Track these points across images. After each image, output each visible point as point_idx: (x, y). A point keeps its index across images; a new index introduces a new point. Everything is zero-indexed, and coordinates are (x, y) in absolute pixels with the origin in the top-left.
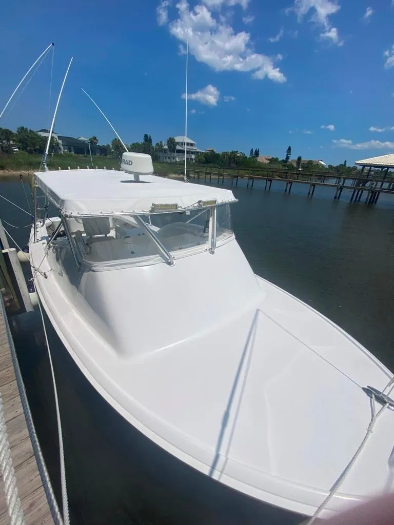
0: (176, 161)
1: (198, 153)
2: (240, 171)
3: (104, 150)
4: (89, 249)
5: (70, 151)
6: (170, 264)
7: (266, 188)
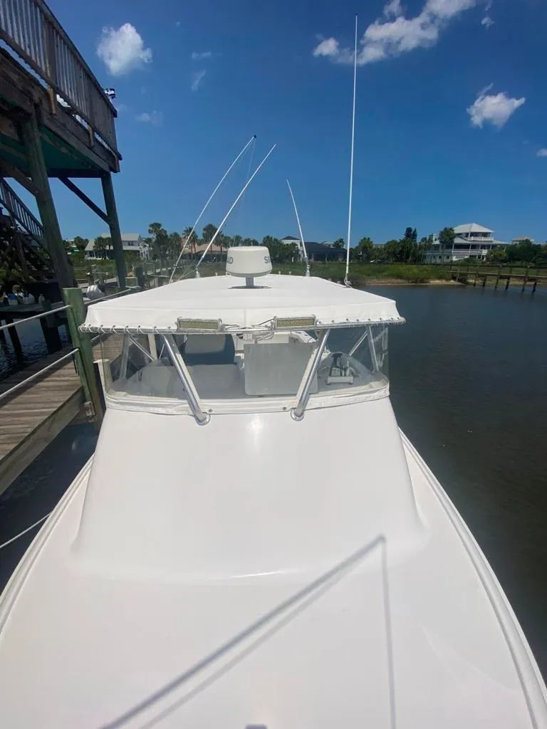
0: (452, 261)
1: (494, 246)
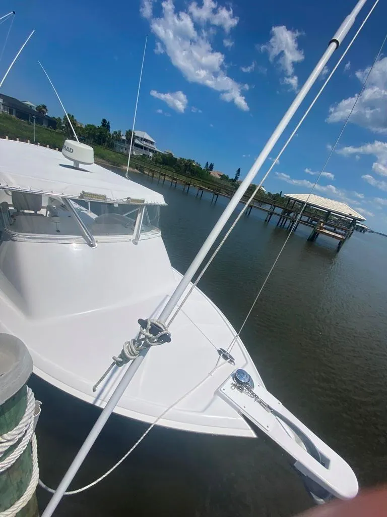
1: (156, 152)
2: (192, 180)
3: (53, 123)
4: (13, 220)
5: (11, 113)
6: (91, 246)
7: (212, 201)
